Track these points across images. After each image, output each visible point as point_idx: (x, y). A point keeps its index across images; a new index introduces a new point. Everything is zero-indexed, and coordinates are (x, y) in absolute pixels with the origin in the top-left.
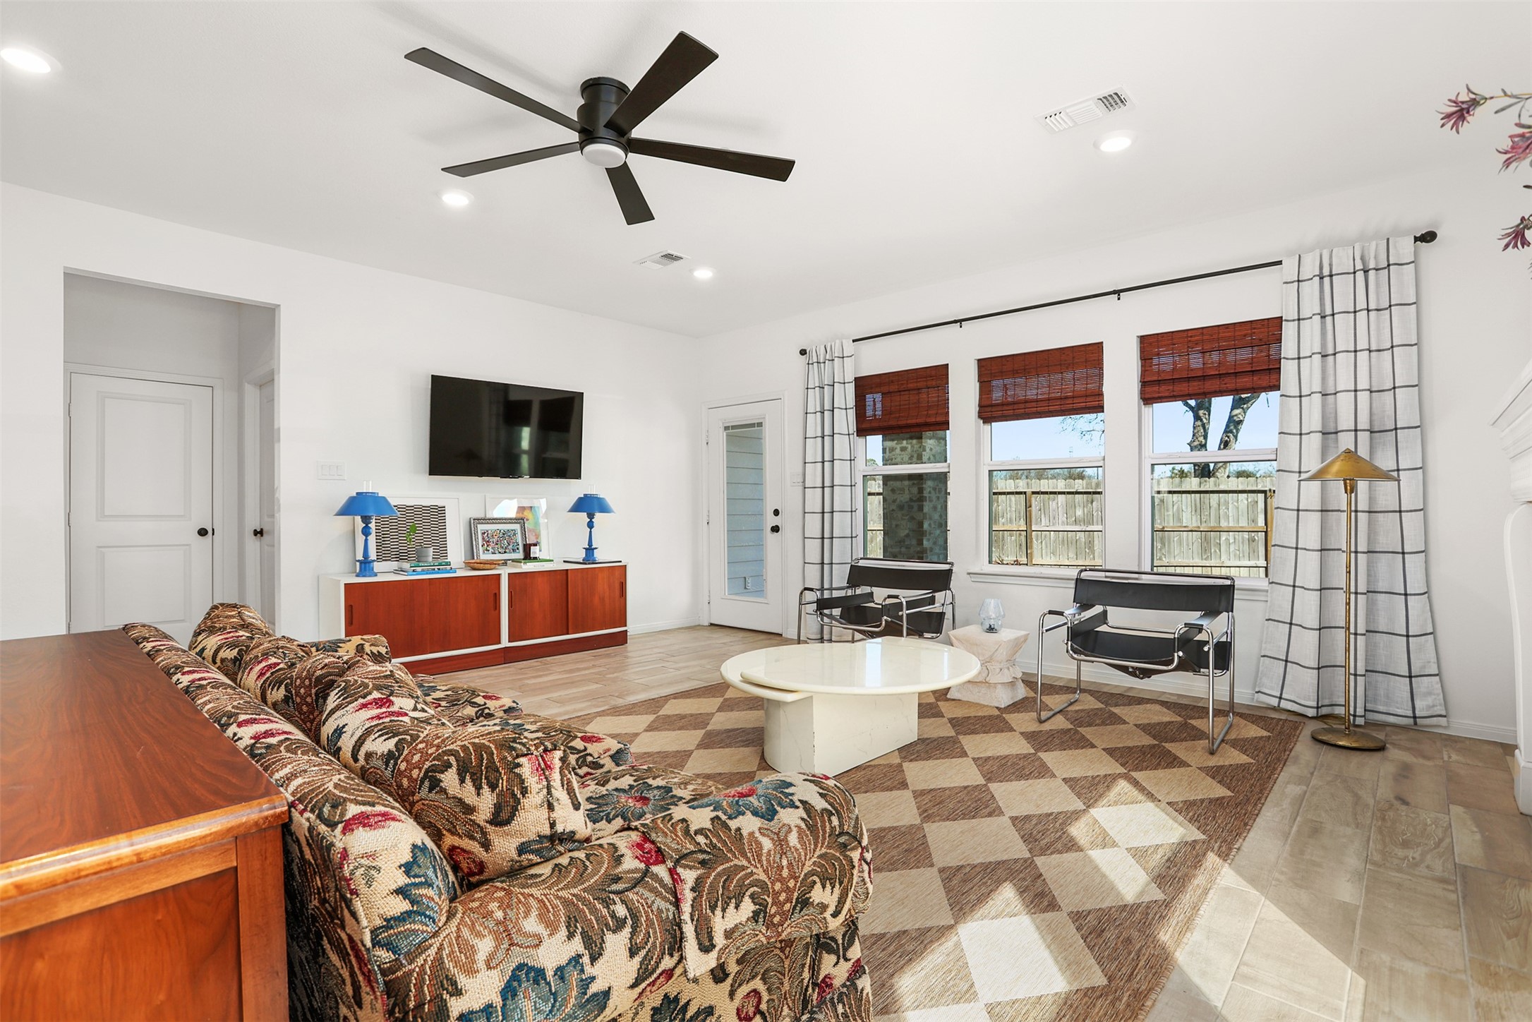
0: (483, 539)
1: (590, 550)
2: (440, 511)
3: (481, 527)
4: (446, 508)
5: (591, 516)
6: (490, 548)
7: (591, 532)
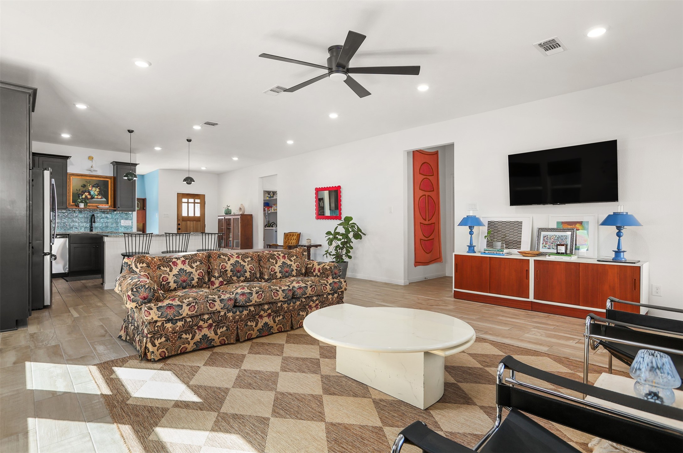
0: (544, 240)
1: (618, 252)
2: (519, 224)
3: (543, 234)
4: (523, 223)
5: (619, 228)
6: (547, 246)
7: (619, 240)
